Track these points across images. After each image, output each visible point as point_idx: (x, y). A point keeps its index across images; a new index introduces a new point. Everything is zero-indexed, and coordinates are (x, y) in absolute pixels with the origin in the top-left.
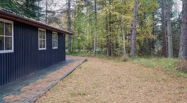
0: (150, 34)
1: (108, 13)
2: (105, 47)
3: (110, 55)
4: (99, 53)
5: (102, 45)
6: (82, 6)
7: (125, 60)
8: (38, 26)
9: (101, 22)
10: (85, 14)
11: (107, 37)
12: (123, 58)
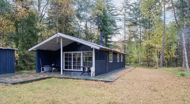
0: (174, 54)
1: (148, 44)
2: (146, 62)
3: (149, 66)
4: (142, 65)
5: (144, 60)
6: (132, 38)
7: (156, 68)
8: (117, 53)
9: (144, 48)
10: (134, 42)
11: (147, 56)
12: (155, 67)
